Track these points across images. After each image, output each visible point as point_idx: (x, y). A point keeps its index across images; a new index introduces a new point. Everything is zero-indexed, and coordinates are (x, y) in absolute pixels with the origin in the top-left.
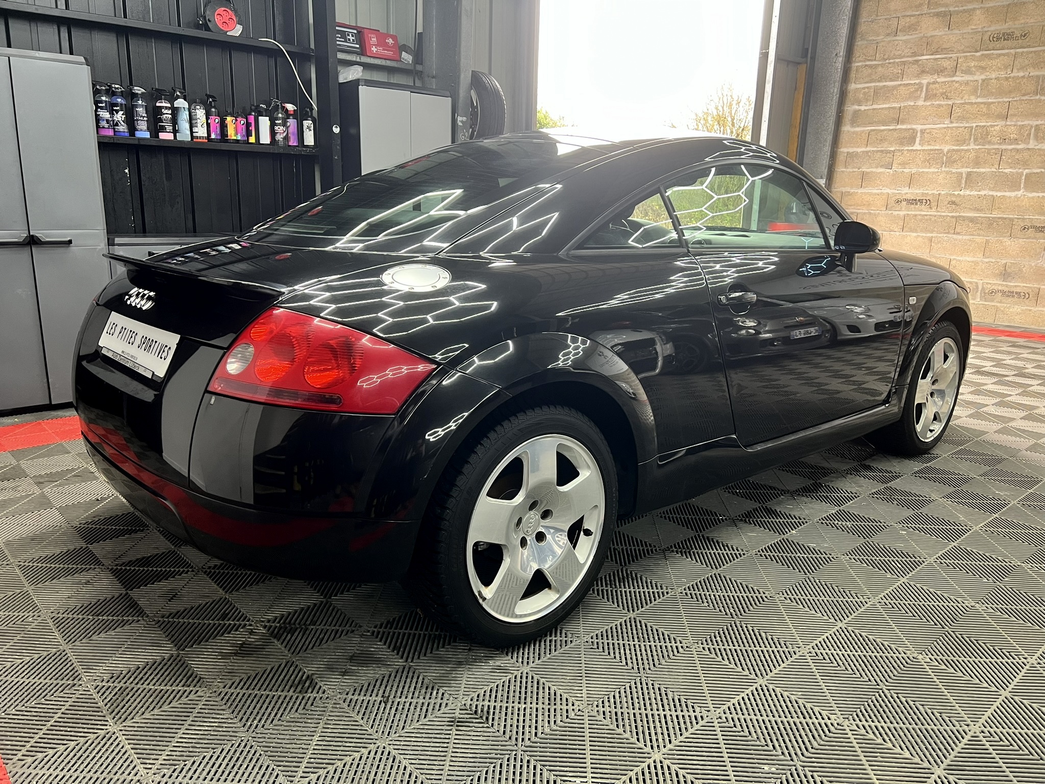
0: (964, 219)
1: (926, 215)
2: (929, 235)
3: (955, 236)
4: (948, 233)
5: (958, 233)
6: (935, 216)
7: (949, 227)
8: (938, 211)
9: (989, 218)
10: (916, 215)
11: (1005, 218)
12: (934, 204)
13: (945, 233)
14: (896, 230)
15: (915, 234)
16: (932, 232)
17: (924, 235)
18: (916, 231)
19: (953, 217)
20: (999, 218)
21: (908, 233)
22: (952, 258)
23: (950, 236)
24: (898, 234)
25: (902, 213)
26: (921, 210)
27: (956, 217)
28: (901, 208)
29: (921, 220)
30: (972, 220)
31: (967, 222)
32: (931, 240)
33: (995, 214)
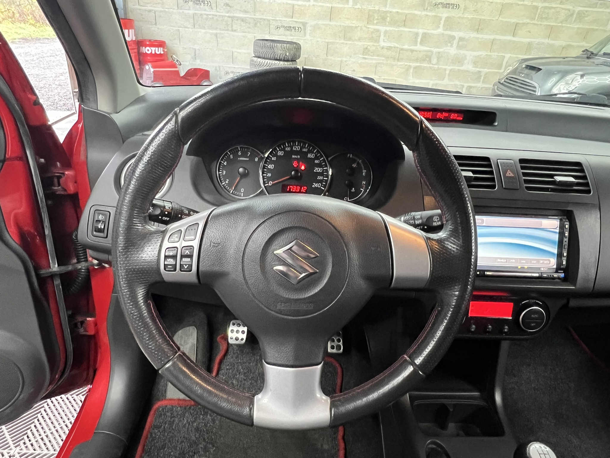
0: (238, 18)
1: (210, 15)
2: (215, 31)
3: (233, 33)
4: (228, 30)
5: (235, 31)
6: (216, 16)
7: (228, 25)
8: (218, 12)
9: (253, 18)
10: (201, 15)
11: (264, 19)
12: (214, 5)
13: (226, 30)
14: (189, 26)
15: (203, 31)
16: (216, 29)
17: (211, 31)
18: (204, 28)
19: (229, 17)
20: (261, 19)
21: (199, 30)
22: (234, 50)
23: (230, 32)
24: (191, 30)
25: (191, 12)
26: (205, 10)
27: (232, 17)
28: (190, 7)
29: (207, 19)
30: (243, 20)
31: (239, 21)
32: (216, 35)
33: (258, 16)
